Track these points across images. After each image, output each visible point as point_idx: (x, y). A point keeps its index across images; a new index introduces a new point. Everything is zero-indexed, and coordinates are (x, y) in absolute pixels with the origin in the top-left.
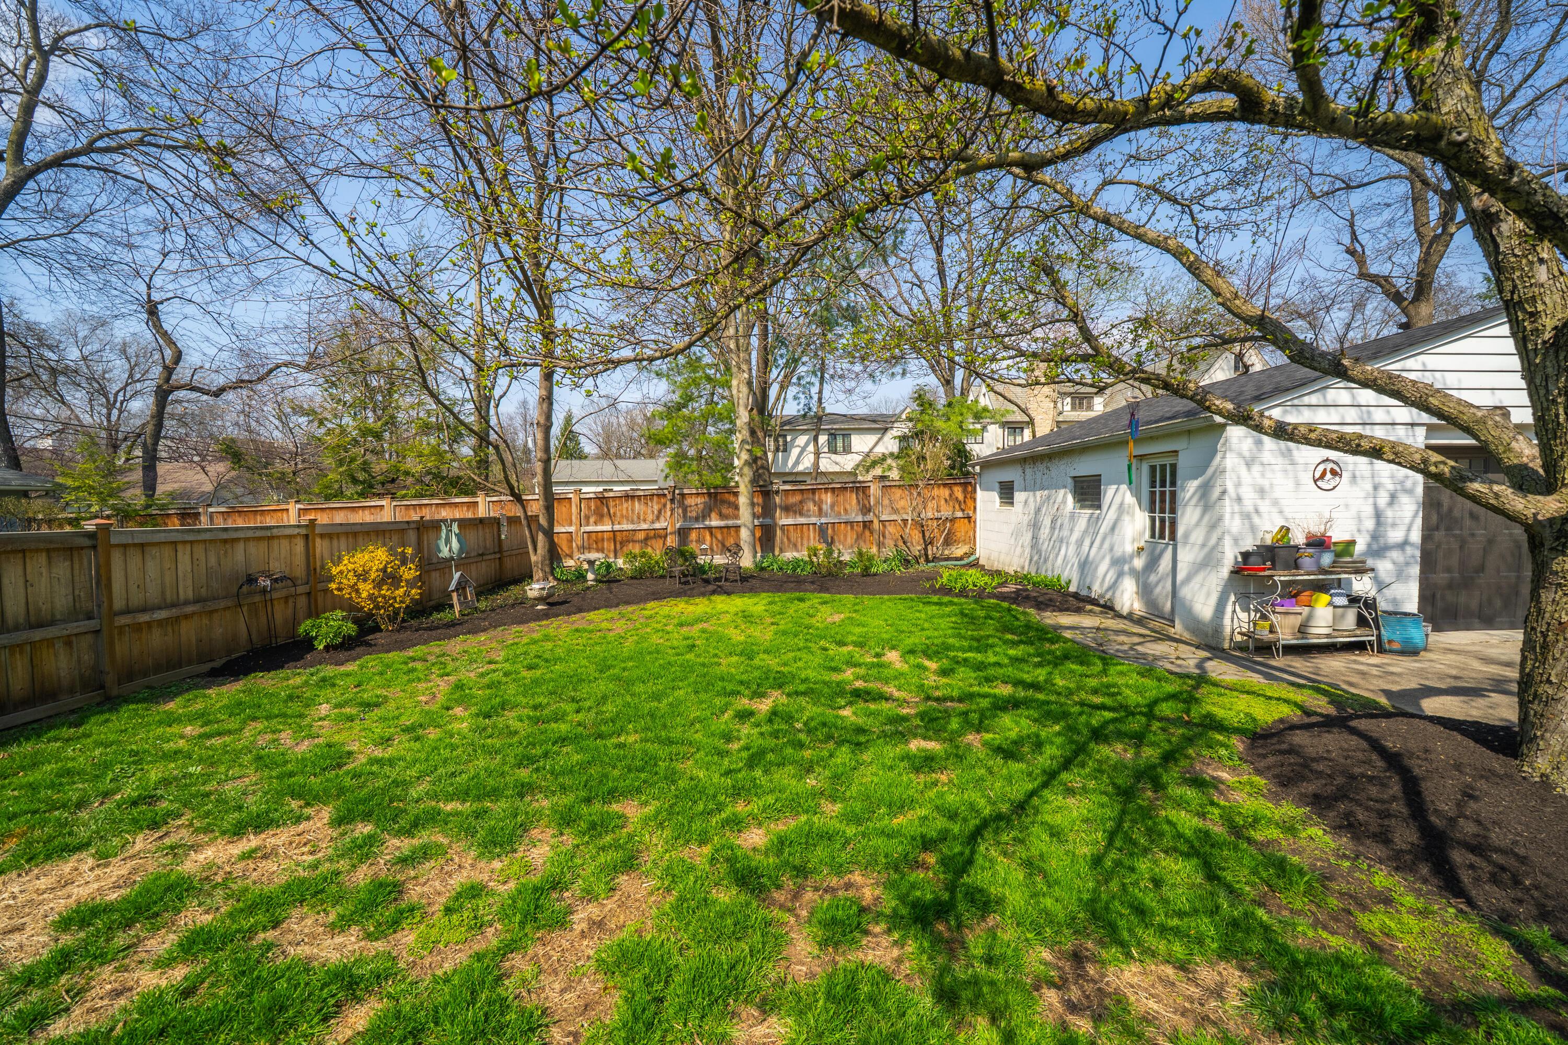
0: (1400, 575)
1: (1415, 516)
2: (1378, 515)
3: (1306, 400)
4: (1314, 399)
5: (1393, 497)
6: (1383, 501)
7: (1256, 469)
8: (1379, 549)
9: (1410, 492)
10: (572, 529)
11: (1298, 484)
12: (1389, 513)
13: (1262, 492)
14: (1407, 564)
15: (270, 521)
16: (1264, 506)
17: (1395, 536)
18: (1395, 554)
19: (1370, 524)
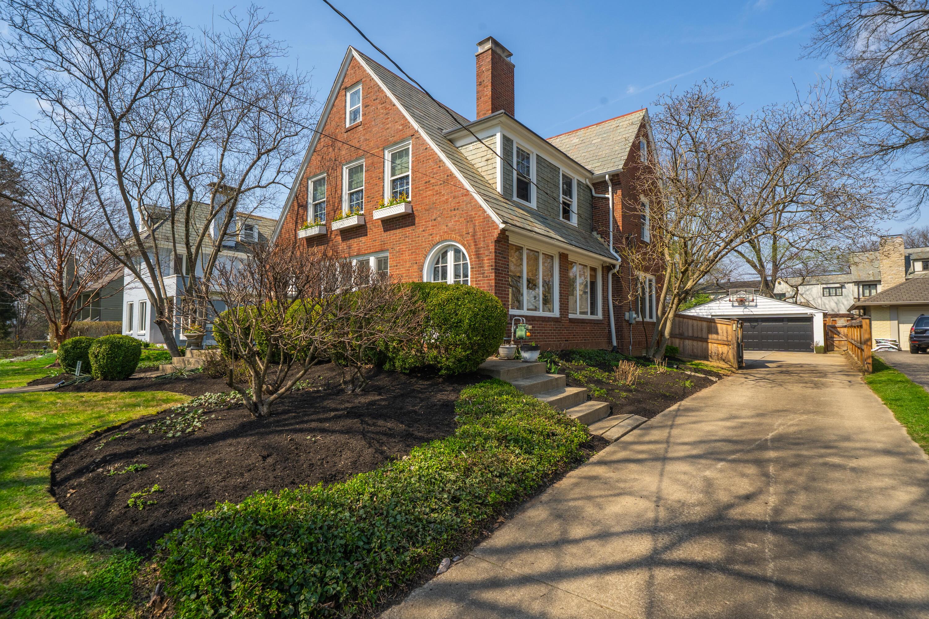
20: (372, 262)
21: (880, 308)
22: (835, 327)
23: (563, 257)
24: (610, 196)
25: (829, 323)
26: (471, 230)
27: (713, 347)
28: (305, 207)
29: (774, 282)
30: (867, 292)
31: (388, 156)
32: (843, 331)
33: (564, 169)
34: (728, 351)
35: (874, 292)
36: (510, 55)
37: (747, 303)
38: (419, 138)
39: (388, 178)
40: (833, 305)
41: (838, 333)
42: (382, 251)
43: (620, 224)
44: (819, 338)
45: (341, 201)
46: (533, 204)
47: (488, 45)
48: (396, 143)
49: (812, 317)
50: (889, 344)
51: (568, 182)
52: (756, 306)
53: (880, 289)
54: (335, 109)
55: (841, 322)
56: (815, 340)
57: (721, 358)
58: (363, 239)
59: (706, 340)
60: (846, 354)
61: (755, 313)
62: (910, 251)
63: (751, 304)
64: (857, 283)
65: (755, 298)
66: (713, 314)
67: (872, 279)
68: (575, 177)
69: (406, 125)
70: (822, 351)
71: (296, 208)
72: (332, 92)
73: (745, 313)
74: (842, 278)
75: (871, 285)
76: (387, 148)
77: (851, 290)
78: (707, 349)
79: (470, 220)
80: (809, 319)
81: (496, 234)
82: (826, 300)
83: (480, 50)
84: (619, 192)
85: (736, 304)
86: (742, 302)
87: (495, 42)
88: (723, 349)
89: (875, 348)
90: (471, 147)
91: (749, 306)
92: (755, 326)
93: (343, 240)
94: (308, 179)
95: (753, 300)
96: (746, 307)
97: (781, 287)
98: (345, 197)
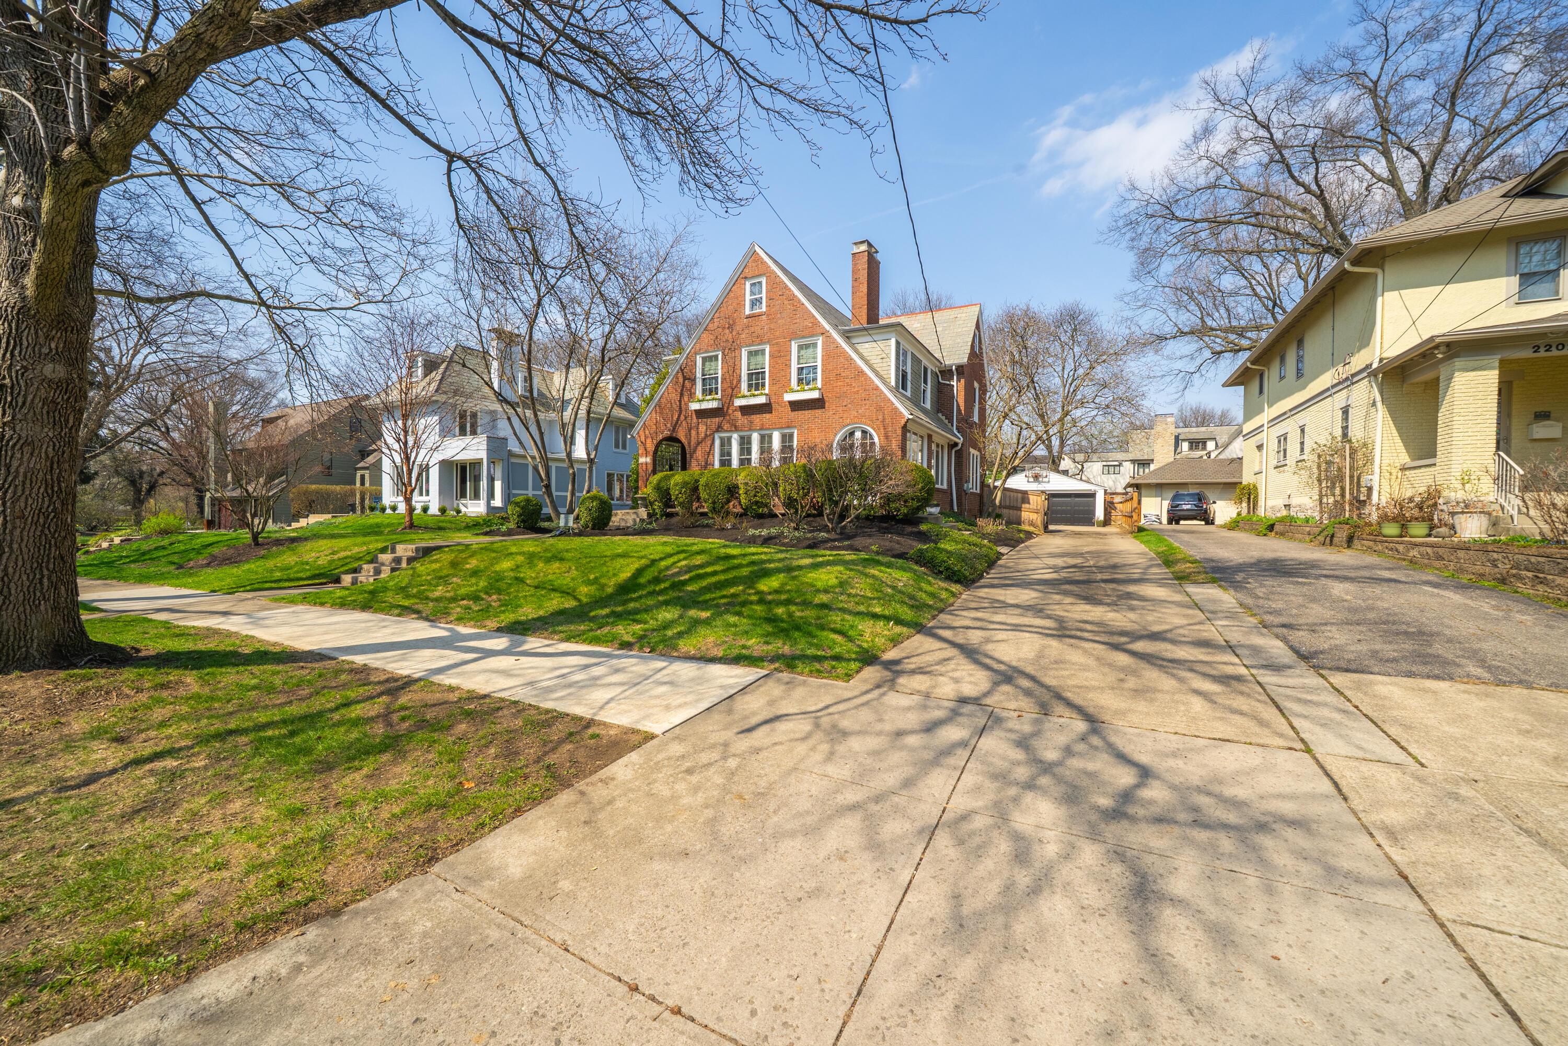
20: (776, 437)
21: (1149, 486)
22: (1112, 503)
23: (930, 437)
24: (954, 383)
25: (1108, 499)
26: (880, 417)
27: (1025, 515)
28: (693, 381)
29: (1060, 458)
30: (1141, 470)
31: (794, 347)
32: (1119, 506)
33: (925, 362)
34: (1038, 518)
35: (1147, 471)
36: (877, 252)
37: (1043, 479)
38: (830, 337)
39: (794, 367)
40: (1111, 483)
41: (1115, 509)
42: (788, 427)
43: (962, 408)
44: (1100, 514)
45: (739, 381)
46: (909, 394)
47: (864, 247)
48: (804, 337)
49: (1095, 494)
50: (1154, 518)
51: (926, 369)
52: (1049, 482)
53: (1152, 467)
54: (732, 295)
55: (1117, 499)
56: (1097, 514)
57: (1032, 524)
58: (767, 416)
59: (1019, 509)
60: (1120, 526)
61: (1047, 489)
62: (1179, 430)
64: (1133, 461)
65: (1046, 474)
66: (1021, 487)
67: (1146, 457)
68: (931, 367)
69: (816, 323)
70: (1102, 524)
71: (681, 380)
72: (731, 279)
74: (1120, 456)
75: (1144, 463)
76: (795, 339)
77: (1128, 468)
78: (1020, 517)
79: (880, 409)
80: (1092, 495)
81: (903, 422)
82: (1105, 477)
83: (856, 250)
84: (963, 381)
85: (1031, 479)
86: (1036, 478)
87: (870, 245)
88: (1033, 516)
89: (1143, 521)
90: (867, 345)
91: (1046, 482)
93: (743, 414)
94: (696, 354)
95: (1045, 476)
97: (1066, 464)
98: (744, 378)
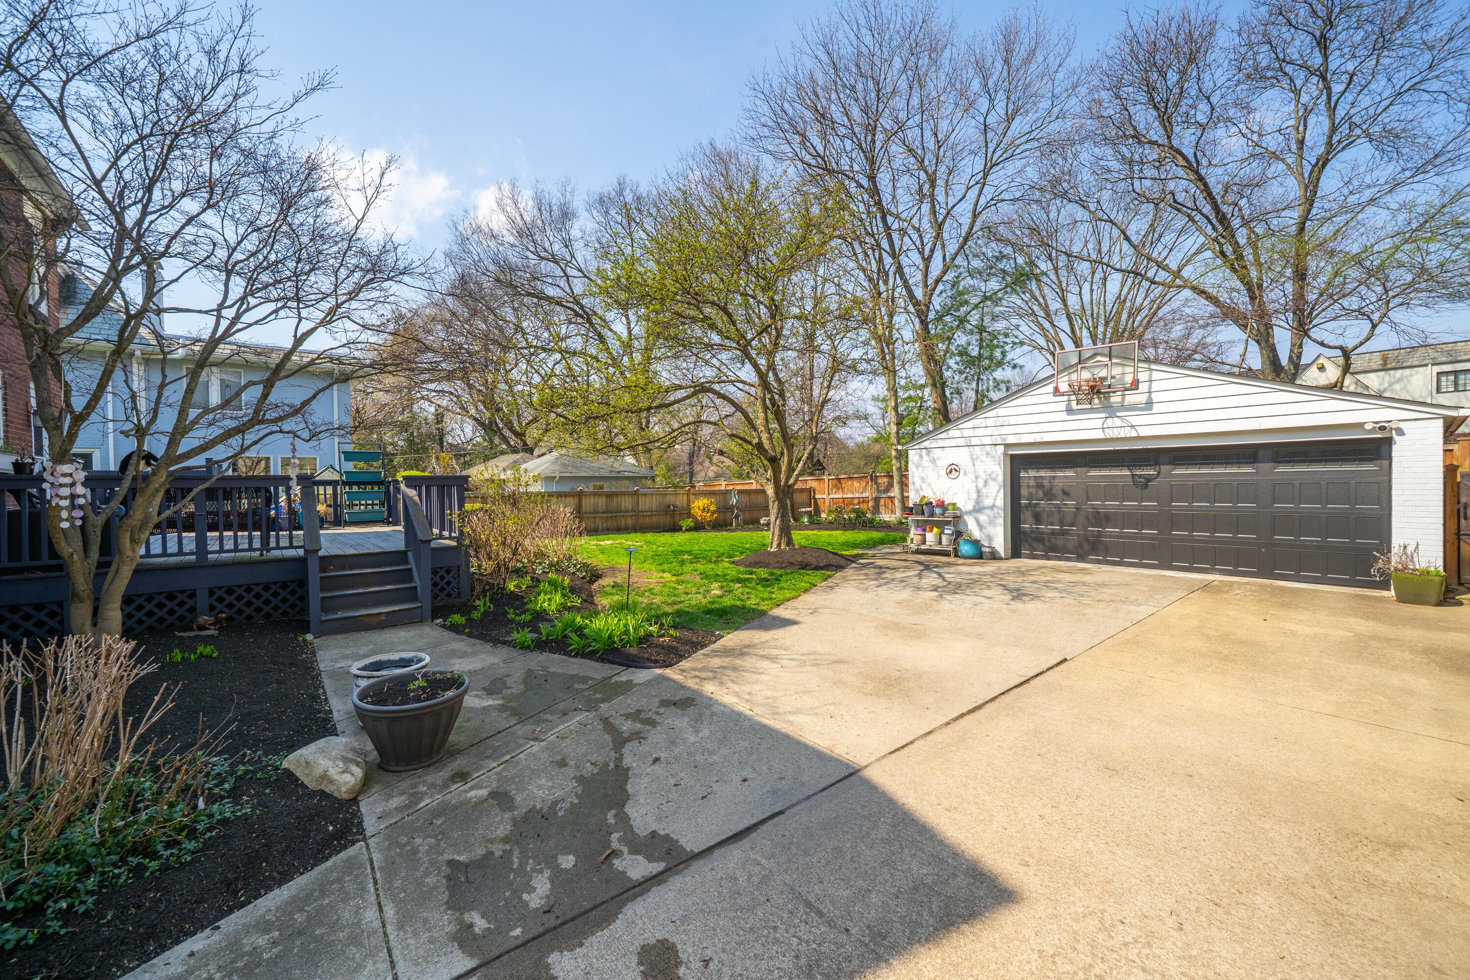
0: (992, 522)
1: (999, 491)
2: (978, 492)
3: (940, 436)
4: (943, 436)
5: (986, 482)
6: (981, 484)
7: (920, 469)
8: (978, 509)
9: (995, 480)
10: (825, 496)
11: (939, 476)
12: (984, 490)
13: (923, 479)
14: (995, 517)
15: (716, 488)
16: (924, 486)
17: (988, 502)
18: (987, 511)
19: (974, 496)
37: (1115, 399)
49: (1389, 441)
52: (1149, 404)
56: (1396, 541)
61: (1144, 432)
63: (1132, 398)
65: (1143, 376)
66: (1011, 440)
70: (1434, 593)
73: (1110, 434)
86: (1098, 395)
91: (1123, 407)
92: (1149, 479)
95: (1135, 384)
96: (1110, 410)
